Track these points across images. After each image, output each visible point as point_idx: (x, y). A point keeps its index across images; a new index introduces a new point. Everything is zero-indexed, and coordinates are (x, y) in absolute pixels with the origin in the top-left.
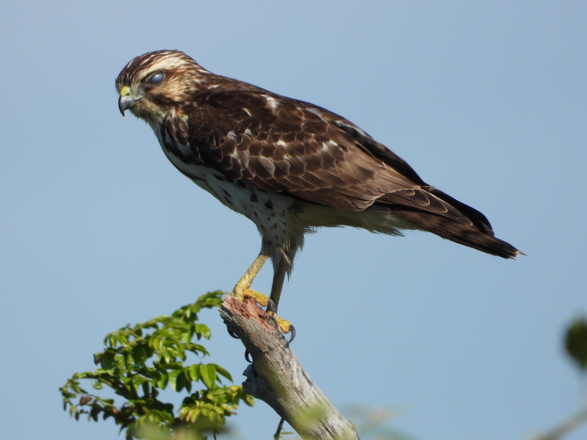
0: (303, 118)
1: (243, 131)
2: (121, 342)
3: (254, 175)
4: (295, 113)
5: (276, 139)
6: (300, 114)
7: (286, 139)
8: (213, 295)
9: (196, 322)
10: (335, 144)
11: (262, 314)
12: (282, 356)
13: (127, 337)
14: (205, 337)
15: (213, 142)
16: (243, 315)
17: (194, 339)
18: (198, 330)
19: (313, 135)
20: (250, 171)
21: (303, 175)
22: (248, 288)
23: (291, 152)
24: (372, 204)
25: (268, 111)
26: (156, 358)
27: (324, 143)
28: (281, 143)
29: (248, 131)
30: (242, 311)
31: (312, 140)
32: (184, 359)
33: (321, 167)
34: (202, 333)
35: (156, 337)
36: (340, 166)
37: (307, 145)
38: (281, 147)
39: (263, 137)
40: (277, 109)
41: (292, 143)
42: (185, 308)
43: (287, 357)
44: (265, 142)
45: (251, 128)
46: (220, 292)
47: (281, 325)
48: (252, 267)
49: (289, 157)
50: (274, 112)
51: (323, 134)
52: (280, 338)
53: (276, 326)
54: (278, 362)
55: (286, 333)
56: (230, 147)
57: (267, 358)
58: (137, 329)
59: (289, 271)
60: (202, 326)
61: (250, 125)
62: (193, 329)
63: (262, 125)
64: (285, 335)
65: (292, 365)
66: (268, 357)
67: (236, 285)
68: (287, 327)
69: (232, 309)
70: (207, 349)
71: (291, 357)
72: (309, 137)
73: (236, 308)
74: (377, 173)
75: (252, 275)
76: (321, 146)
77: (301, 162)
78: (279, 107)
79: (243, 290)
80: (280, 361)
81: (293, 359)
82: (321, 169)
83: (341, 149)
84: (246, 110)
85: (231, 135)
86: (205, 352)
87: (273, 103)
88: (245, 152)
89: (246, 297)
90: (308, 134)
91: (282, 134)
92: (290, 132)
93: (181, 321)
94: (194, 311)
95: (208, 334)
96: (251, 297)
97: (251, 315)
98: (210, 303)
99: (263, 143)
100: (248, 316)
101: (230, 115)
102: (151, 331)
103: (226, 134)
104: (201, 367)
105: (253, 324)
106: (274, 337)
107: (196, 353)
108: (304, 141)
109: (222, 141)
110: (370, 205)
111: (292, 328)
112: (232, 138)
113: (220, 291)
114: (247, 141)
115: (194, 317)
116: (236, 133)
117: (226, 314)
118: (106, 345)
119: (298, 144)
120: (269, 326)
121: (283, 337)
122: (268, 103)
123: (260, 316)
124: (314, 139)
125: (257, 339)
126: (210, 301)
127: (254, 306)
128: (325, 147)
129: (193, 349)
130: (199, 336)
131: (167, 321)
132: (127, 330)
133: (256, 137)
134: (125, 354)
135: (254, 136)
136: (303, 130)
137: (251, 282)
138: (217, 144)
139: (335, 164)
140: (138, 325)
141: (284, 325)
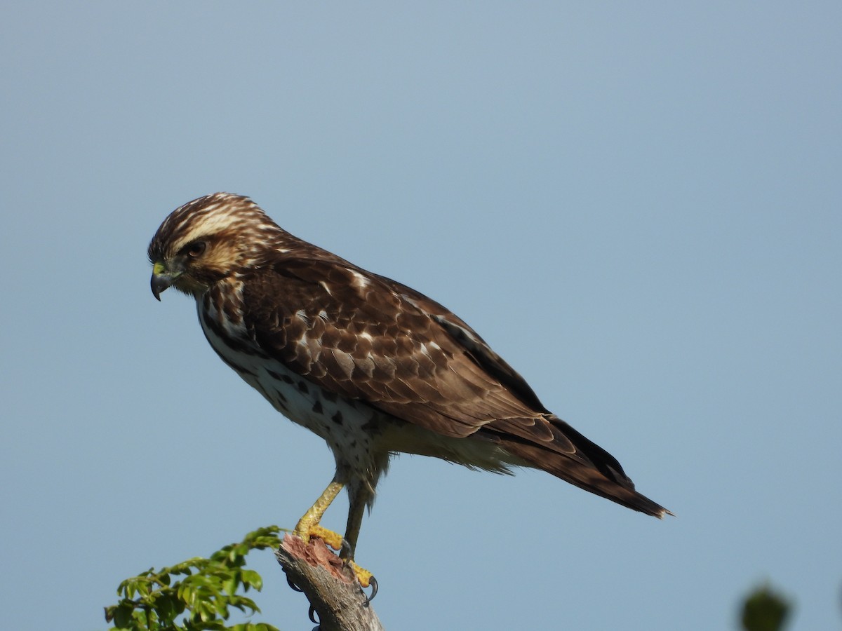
0: (399, 307)
1: (316, 312)
2: (139, 591)
3: (325, 374)
4: (390, 299)
5: (359, 329)
6: (396, 301)
7: (373, 332)
8: (266, 533)
9: (243, 568)
10: (438, 347)
11: (333, 559)
12: (359, 616)
13: (150, 585)
14: (254, 588)
15: (274, 321)
16: (308, 560)
17: (240, 591)
18: (245, 578)
19: (409, 331)
20: (321, 368)
21: (391, 382)
22: (316, 524)
23: (378, 349)
24: (477, 430)
25: (354, 291)
26: (188, 615)
27: (422, 344)
28: (366, 335)
29: (323, 313)
30: (308, 555)
31: (407, 338)
32: (226, 617)
33: (415, 374)
34: (251, 583)
35: (187, 586)
36: (441, 377)
37: (400, 344)
38: (365, 341)
39: (342, 324)
40: (366, 290)
41: (380, 337)
42: (228, 549)
43: (365, 618)
44: (344, 331)
45: (327, 311)
46: (275, 529)
47: (358, 575)
48: (322, 497)
49: (375, 355)
50: (361, 294)
51: (423, 332)
52: (356, 593)
53: (352, 576)
54: (353, 625)
55: (365, 586)
56: (297, 332)
57: (340, 619)
58: (163, 574)
59: (370, 502)
60: (251, 573)
61: (327, 306)
62: (238, 578)
63: (343, 309)
64: (363, 589)
65: (371, 628)
66: (341, 617)
67: (300, 520)
68: (366, 579)
69: (293, 552)
70: (258, 604)
71: (371, 617)
72: (404, 333)
73: (300, 551)
74: (488, 392)
75: (323, 507)
76: (419, 347)
77: (390, 364)
78: (369, 287)
79: (310, 527)
80: (357, 623)
81: (373, 621)
82: (416, 378)
83: (444, 355)
84: (324, 284)
85: (300, 315)
86: (254, 608)
87: (362, 282)
88: (316, 340)
89: (313, 537)
90: (403, 329)
91: (368, 324)
92: (379, 323)
93: (222, 566)
94: (241, 553)
95: (259, 583)
96: (319, 537)
97: (319, 561)
98: (261, 543)
99: (342, 332)
100: (315, 562)
101: (303, 289)
102: (181, 578)
103: (293, 313)
104: (249, 627)
105: (321, 573)
106: (349, 591)
107: (243, 610)
108: (397, 337)
109: (288, 321)
110: (474, 432)
111: (373, 581)
112: (301, 319)
113: (276, 527)
114: (320, 326)
115: (240, 560)
116: (307, 313)
117: (285, 559)
118: (120, 595)
119: (388, 340)
120: (342, 576)
121: (362, 592)
122: (356, 280)
123: (331, 563)
124: (410, 336)
125: (325, 593)
126: (262, 540)
127: (323, 548)
128: (424, 349)
129: (239, 604)
130: (247, 586)
131: (202, 564)
132: (149, 576)
133: (334, 323)
134: (147, 608)
135: (330, 322)
136: (396, 323)
137: (320, 517)
138: (280, 325)
139: (434, 372)
140: (164, 570)
141: (363, 577)
